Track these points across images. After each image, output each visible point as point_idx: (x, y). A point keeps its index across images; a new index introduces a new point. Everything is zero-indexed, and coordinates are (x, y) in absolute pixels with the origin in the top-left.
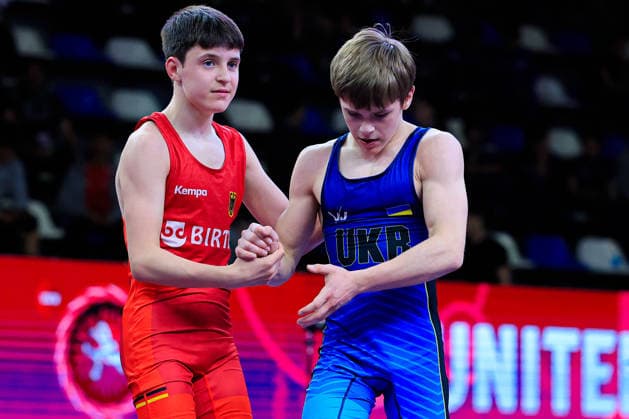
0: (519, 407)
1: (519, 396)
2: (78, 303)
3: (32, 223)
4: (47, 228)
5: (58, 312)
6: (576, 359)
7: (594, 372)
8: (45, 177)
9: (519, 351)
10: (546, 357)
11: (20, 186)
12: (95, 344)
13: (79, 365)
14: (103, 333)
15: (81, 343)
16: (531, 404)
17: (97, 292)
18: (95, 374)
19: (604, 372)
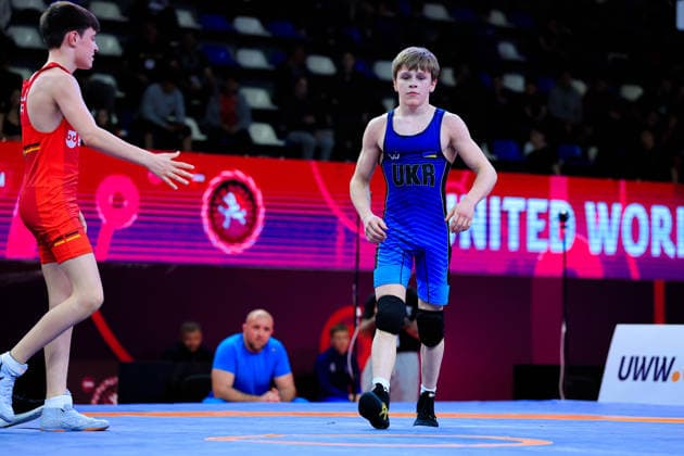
0: (488, 246)
1: (488, 239)
2: (216, 180)
3: (188, 130)
4: (197, 135)
5: (203, 186)
6: (523, 216)
7: (535, 225)
8: (195, 102)
9: (488, 211)
10: (504, 215)
11: (181, 108)
12: (226, 206)
13: (216, 219)
14: (231, 199)
15: (217, 206)
16: (495, 244)
17: (227, 174)
18: (226, 224)
19: (541, 225)
